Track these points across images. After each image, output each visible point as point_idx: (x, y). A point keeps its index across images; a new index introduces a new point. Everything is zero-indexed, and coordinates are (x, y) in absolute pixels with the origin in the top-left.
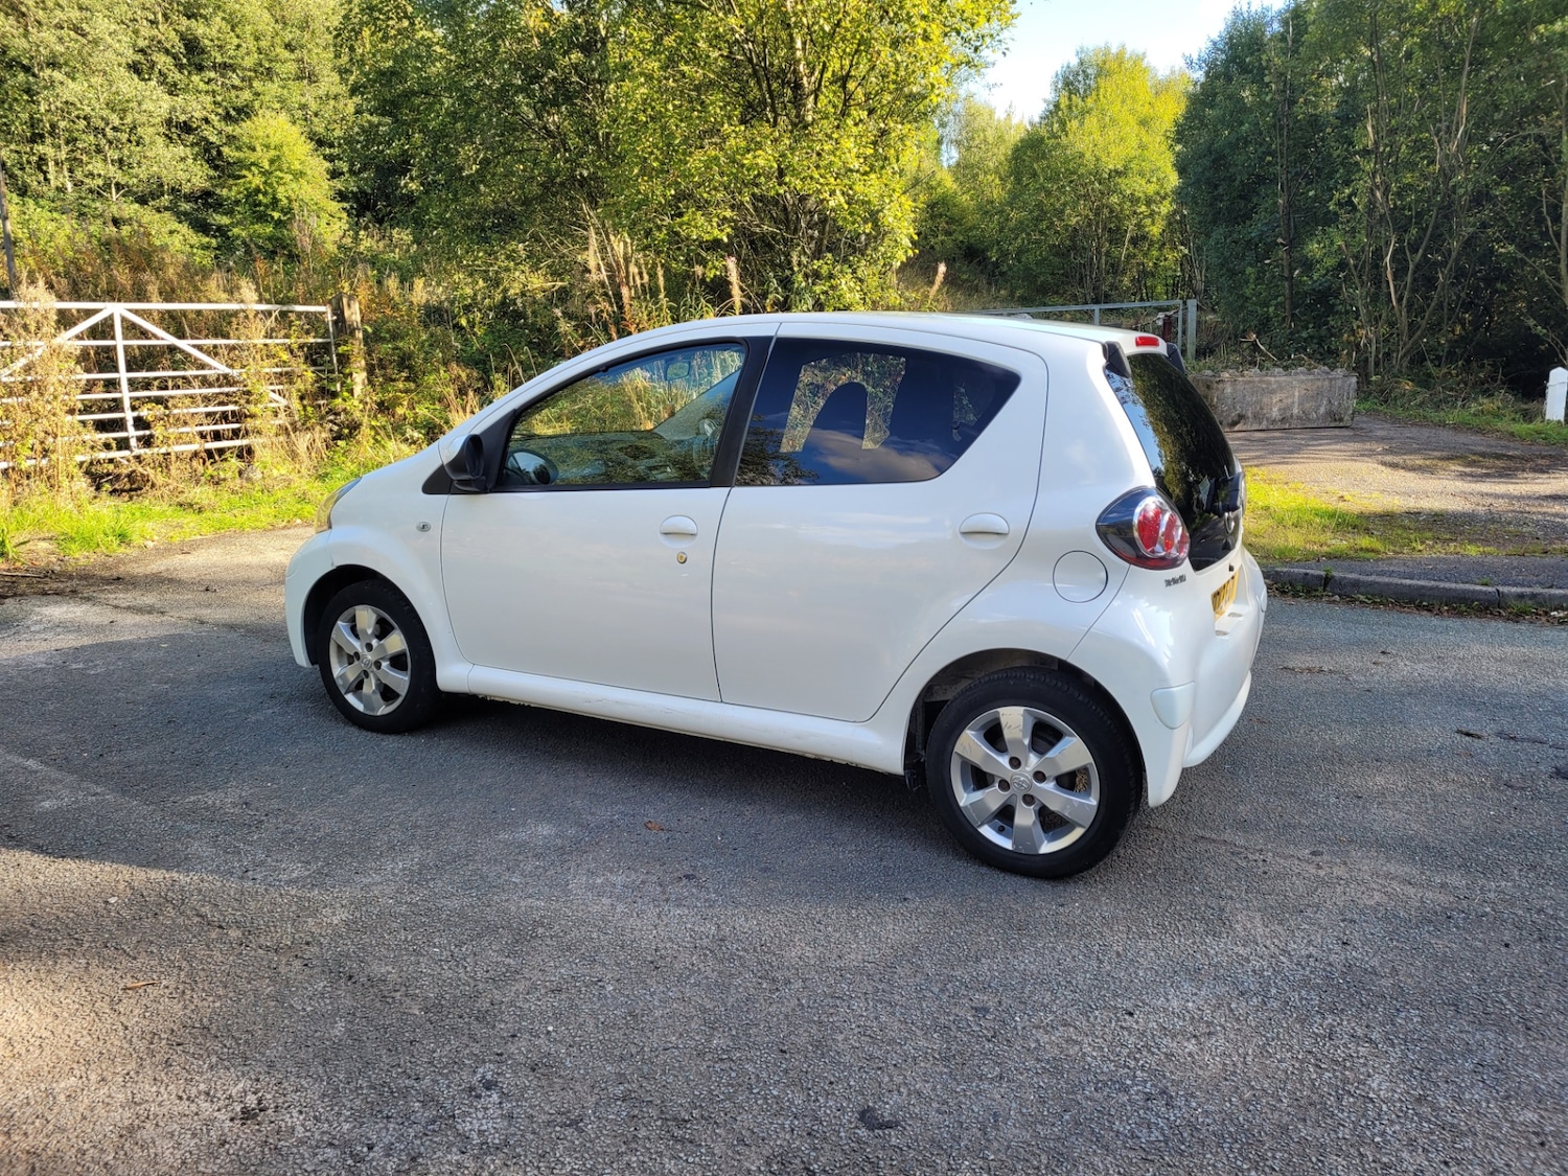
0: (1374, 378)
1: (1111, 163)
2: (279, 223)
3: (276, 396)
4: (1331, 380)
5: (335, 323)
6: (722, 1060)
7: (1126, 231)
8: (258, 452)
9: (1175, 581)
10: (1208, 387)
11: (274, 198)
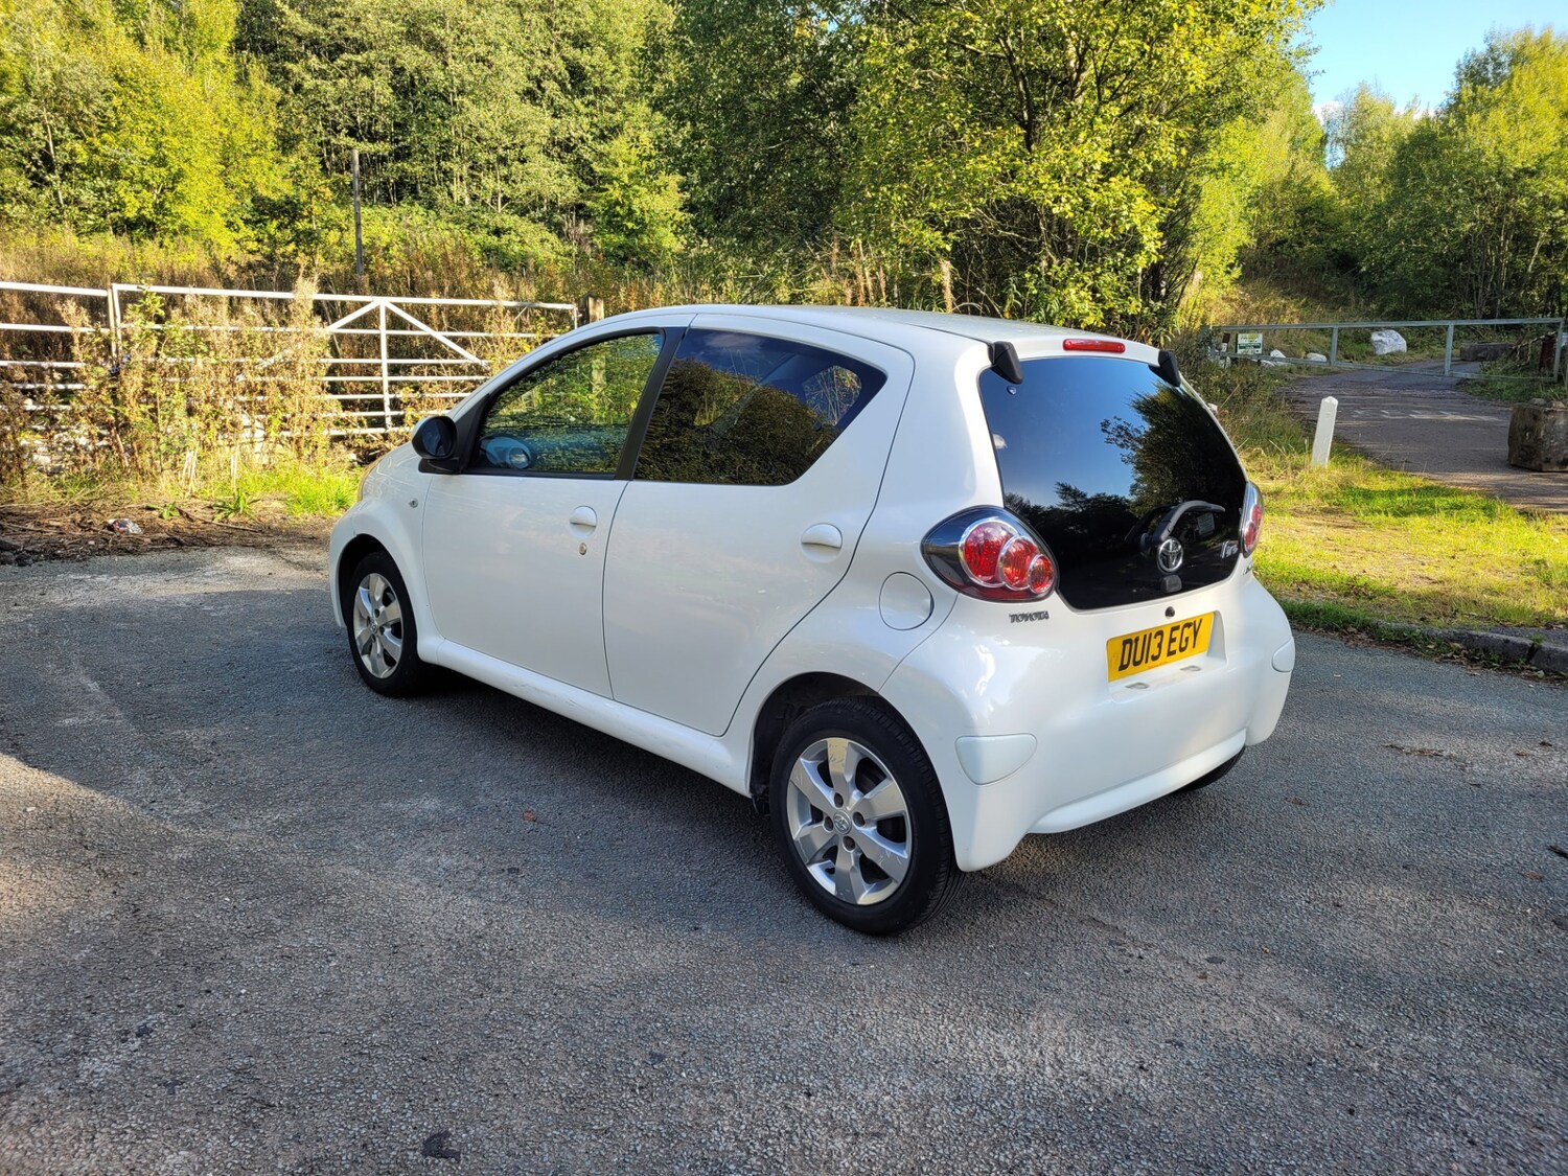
1: (1519, 161)
2: (631, 233)
6: (361, 1054)
7: (1536, 239)
9: (1026, 617)
10: (1535, 418)
11: (630, 209)
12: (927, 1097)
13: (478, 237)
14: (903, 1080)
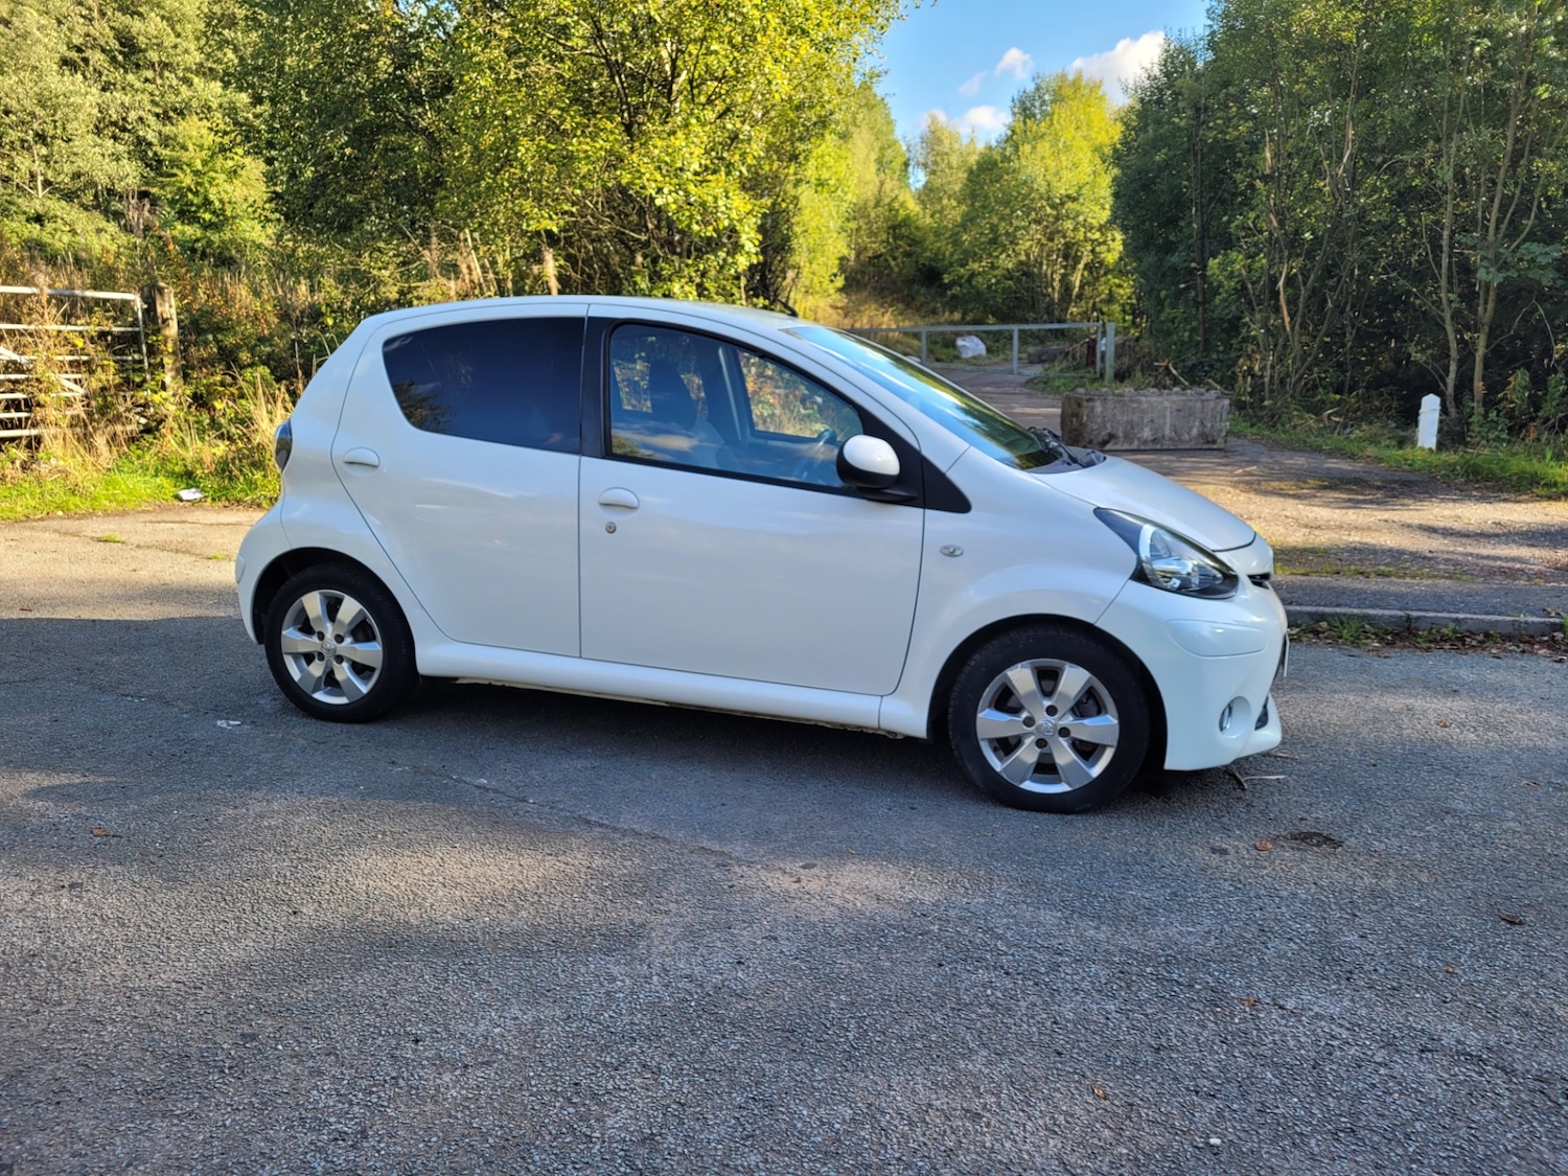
0: (1266, 403)
1: (1061, 190)
2: (207, 226)
3: (71, 385)
4: (1203, 401)
5: (146, 312)
7: (1081, 258)
8: (47, 440)
10: (1079, 405)
11: (206, 199)
12: (538, 1021)
13: (14, 225)
14: (515, 1011)
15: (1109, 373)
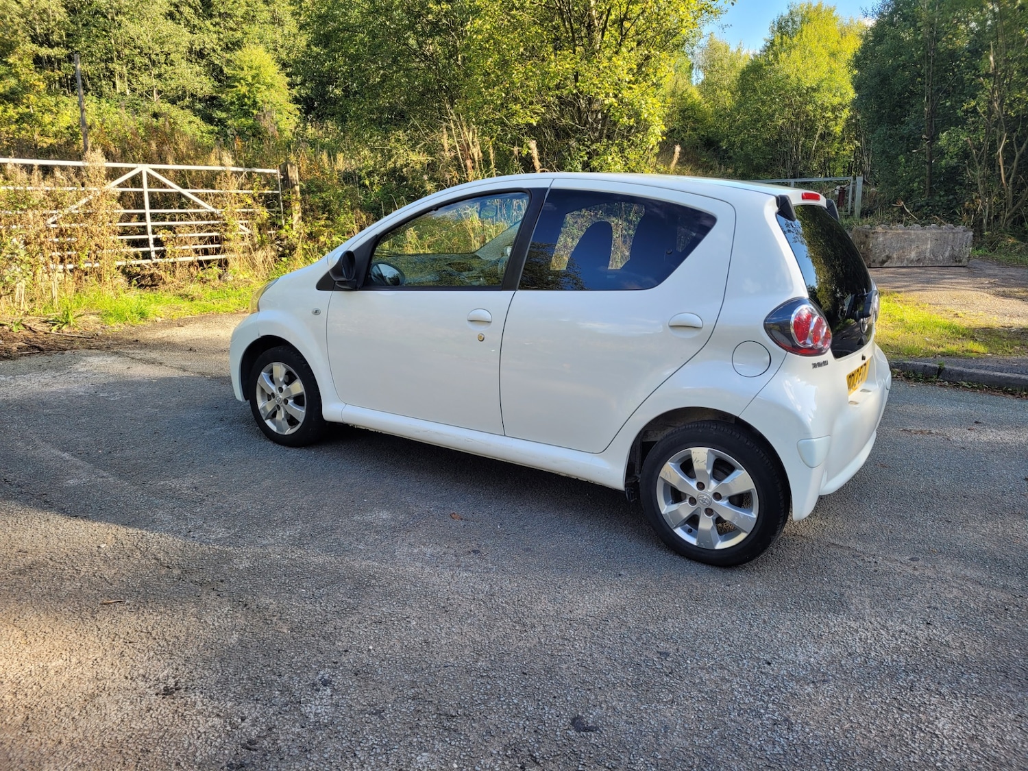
0: (986, 233)
1: (808, 83)
2: (257, 118)
3: (243, 228)
4: (954, 233)
5: (282, 180)
6: (482, 676)
7: (817, 130)
8: (231, 263)
9: (820, 365)
10: (866, 236)
11: (254, 101)
12: (833, 656)
13: (141, 119)
14: (812, 648)
15: (857, 211)
